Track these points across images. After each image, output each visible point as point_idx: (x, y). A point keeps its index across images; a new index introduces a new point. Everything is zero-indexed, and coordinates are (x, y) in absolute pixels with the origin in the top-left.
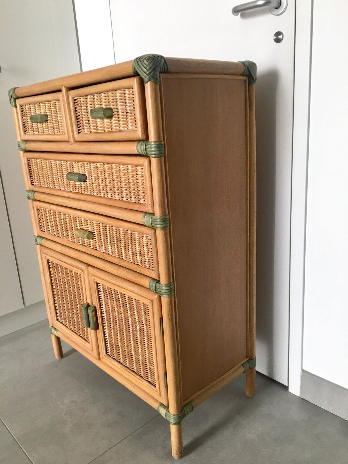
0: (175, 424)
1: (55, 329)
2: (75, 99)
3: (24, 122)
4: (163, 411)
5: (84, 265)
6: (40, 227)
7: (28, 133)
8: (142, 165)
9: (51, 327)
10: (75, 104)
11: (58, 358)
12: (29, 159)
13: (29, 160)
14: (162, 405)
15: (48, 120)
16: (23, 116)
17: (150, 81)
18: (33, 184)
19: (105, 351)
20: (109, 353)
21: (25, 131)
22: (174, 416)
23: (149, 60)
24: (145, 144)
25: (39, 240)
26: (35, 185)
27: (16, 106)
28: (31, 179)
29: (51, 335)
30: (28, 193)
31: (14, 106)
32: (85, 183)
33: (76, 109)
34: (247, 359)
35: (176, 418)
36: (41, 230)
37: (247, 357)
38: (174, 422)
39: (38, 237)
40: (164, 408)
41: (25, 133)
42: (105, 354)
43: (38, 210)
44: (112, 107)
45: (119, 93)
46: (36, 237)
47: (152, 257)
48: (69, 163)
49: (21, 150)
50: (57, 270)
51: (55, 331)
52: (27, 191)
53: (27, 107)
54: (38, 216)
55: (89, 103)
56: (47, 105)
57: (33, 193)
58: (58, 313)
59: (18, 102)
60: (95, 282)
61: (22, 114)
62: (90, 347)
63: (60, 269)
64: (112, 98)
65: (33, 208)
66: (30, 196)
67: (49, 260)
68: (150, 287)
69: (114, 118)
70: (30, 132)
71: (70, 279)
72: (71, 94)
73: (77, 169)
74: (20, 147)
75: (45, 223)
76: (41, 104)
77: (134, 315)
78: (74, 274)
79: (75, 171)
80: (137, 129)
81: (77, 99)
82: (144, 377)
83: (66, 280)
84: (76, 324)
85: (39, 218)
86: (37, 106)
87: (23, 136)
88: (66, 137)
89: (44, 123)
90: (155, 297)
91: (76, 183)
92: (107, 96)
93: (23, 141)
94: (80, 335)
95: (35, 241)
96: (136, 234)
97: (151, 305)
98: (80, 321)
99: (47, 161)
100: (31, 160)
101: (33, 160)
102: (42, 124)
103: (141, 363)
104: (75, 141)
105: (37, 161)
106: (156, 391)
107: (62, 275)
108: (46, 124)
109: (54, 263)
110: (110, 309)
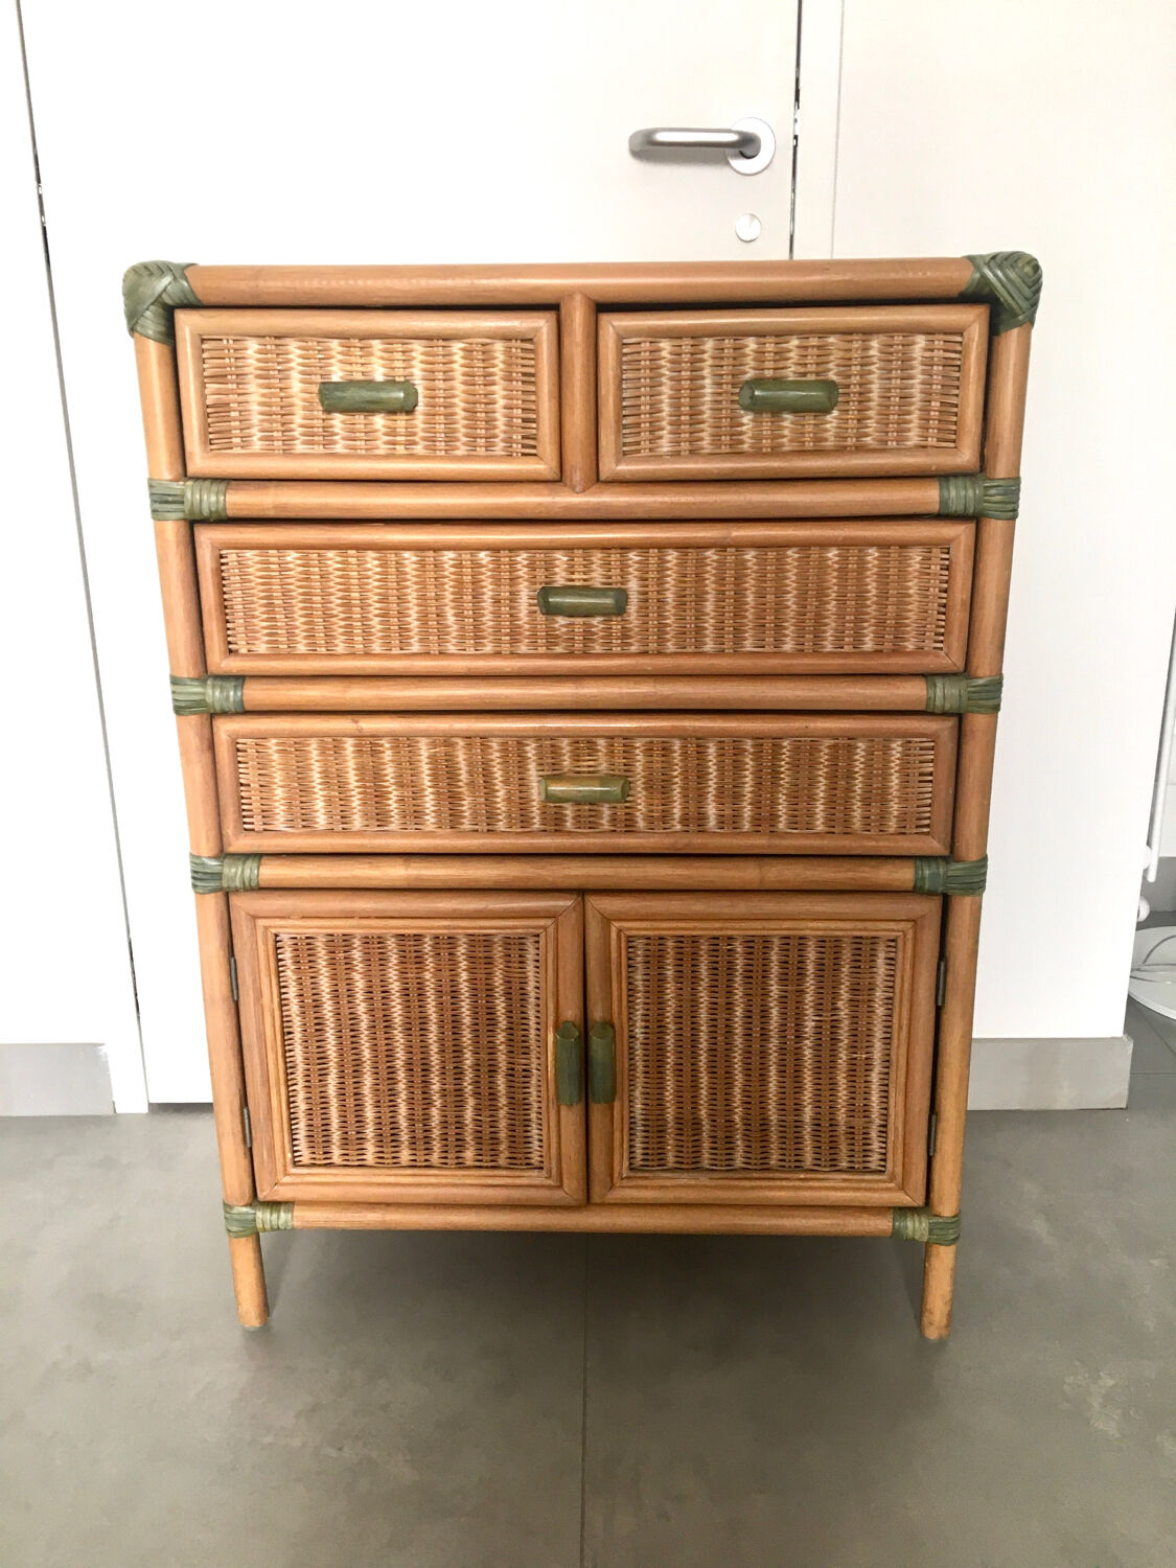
1: (274, 1205)
2: (625, 341)
3: (212, 402)
4: (916, 1227)
5: (561, 898)
6: (244, 816)
8: (946, 546)
10: (625, 358)
12: (225, 552)
13: (226, 557)
14: (902, 1211)
15: (416, 405)
16: (208, 380)
18: (232, 652)
19: (626, 1163)
20: (638, 1162)
21: (215, 441)
23: (1038, 270)
24: (979, 485)
25: (235, 873)
26: (244, 651)
27: (169, 336)
28: (227, 629)
30: (200, 690)
31: (150, 332)
32: (618, 619)
36: (246, 826)
38: (954, 1237)
39: (227, 861)
40: (915, 1214)
41: (212, 447)
42: (625, 1173)
43: (241, 750)
44: (834, 378)
45: (879, 343)
46: (210, 862)
47: (930, 795)
48: (525, 555)
49: (180, 515)
50: (332, 963)
51: (275, 1216)
52: (175, 681)
53: (253, 346)
54: (237, 774)
55: (710, 362)
56: (421, 349)
57: (230, 685)
58: (302, 1134)
59: (188, 324)
60: (623, 940)
61: (206, 374)
62: (549, 1177)
63: (357, 954)
64: (841, 354)
65: (212, 746)
66: (204, 700)
67: (278, 939)
68: (919, 885)
69: (835, 413)
70: (257, 445)
71: (428, 976)
72: (613, 324)
73: (573, 573)
74: (182, 503)
75: (281, 795)
76: (377, 345)
77: (801, 992)
78: (462, 950)
79: (560, 580)
80: (952, 445)
81: (639, 343)
82: (819, 1165)
83: (395, 986)
84: (436, 1133)
85: (242, 781)
86: (340, 349)
87: (199, 462)
88: (542, 467)
89: (382, 415)
90: (929, 908)
91: (561, 620)
92: (813, 347)
93: (196, 479)
94: (461, 1165)
95: (193, 878)
96: (860, 744)
97: (910, 935)
98: (469, 1114)
99: (371, 554)
100: (234, 556)
101: (249, 554)
102: (360, 418)
103: (807, 1130)
104: (596, 479)
105: (289, 559)
106: (884, 1182)
107: (367, 975)
108: (395, 417)
109: (320, 938)
110: (670, 1012)
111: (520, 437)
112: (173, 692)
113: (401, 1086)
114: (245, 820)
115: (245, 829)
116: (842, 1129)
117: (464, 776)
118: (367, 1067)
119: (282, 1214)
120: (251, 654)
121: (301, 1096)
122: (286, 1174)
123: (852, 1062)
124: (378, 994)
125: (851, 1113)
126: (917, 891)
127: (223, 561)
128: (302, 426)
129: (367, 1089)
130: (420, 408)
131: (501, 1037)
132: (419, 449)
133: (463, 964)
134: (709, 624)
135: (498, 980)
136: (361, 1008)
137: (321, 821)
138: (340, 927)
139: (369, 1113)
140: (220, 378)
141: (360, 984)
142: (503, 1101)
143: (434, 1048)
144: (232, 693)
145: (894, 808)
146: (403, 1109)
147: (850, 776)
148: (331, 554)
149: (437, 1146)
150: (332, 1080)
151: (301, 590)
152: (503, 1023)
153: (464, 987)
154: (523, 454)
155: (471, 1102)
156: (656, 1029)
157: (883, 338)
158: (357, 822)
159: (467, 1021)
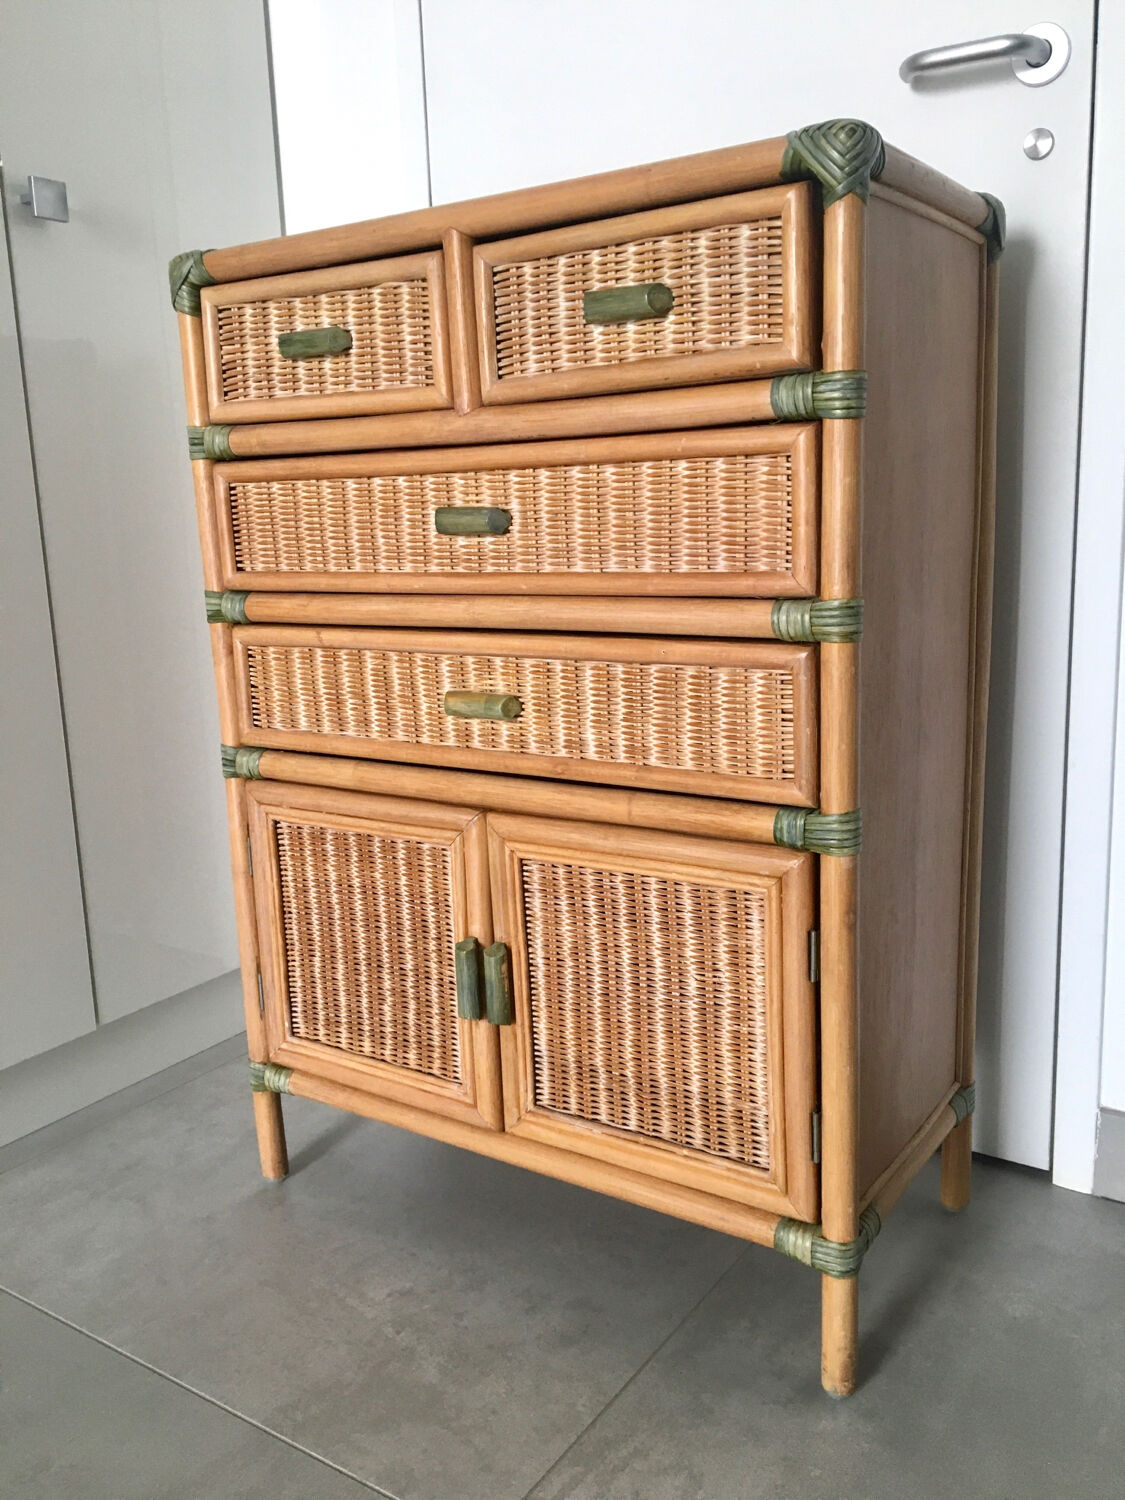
0: (844, 1274)
1: (280, 1068)
2: (495, 270)
3: (223, 361)
4: (798, 1244)
5: (469, 814)
6: (254, 713)
7: (241, 399)
8: (786, 453)
9: (257, 1065)
10: (496, 286)
11: (275, 1177)
12: (233, 485)
13: (234, 488)
14: (789, 1222)
15: (350, 348)
16: (222, 343)
17: (851, 194)
18: (240, 570)
19: (530, 1096)
20: (545, 1099)
21: (226, 394)
22: (844, 1248)
23: (854, 134)
24: (811, 381)
25: (245, 762)
26: (248, 569)
27: (197, 310)
28: (236, 550)
29: (252, 1096)
30: (217, 601)
31: (187, 309)
32: (504, 538)
33: (497, 304)
34: (957, 1086)
35: (851, 1253)
36: (256, 723)
37: (956, 1079)
38: (843, 1269)
39: (241, 751)
40: (801, 1230)
41: (226, 398)
42: (531, 1107)
43: (250, 656)
44: (668, 282)
45: (707, 239)
46: (231, 751)
47: (791, 736)
48: (432, 479)
49: (203, 455)
50: (314, 854)
51: (277, 1078)
52: (208, 594)
53: (248, 310)
54: (248, 677)
55: (563, 279)
56: (353, 298)
57: (238, 598)
58: (299, 1008)
59: (208, 298)
60: (516, 861)
61: (221, 338)
62: (465, 1094)
63: (330, 848)
64: (674, 255)
65: (231, 652)
66: (220, 611)
67: (278, 825)
68: (778, 835)
69: (672, 317)
70: (253, 393)
71: (378, 875)
72: (484, 255)
73: (467, 494)
74: (202, 444)
75: (278, 697)
76: (324, 298)
77: (681, 945)
78: (401, 854)
79: (458, 503)
80: (780, 340)
81: (508, 270)
82: (709, 1147)
83: (356, 882)
84: (388, 1029)
85: (252, 683)
86: (301, 306)
87: (219, 410)
88: (439, 395)
89: (329, 360)
90: (795, 864)
91: (461, 541)
92: (648, 251)
93: (217, 424)
94: (405, 1065)
95: (224, 765)
96: (721, 675)
97: (774, 892)
98: (411, 1016)
99: (325, 483)
100: (241, 488)
101: (250, 486)
102: (315, 364)
103: (696, 1103)
104: (480, 404)
105: (274, 490)
106: (767, 1182)
107: (338, 868)
108: (337, 360)
109: (306, 830)
110: (567, 945)
111: (423, 369)
112: (207, 604)
113: (363, 979)
114: (255, 717)
115: (256, 726)
116: (729, 1110)
117: (397, 688)
118: (340, 956)
119: (283, 1078)
120: (254, 572)
121: (298, 973)
122: (285, 1040)
123: (736, 1035)
124: (346, 887)
125: (738, 1094)
126: (777, 843)
127: (232, 492)
128: (278, 375)
129: (340, 976)
130: (353, 351)
131: (432, 945)
132: (353, 388)
133: (402, 869)
134: (578, 542)
135: (428, 890)
136: (335, 899)
137: (303, 723)
138: (318, 820)
139: (343, 999)
140: (230, 340)
141: (333, 876)
142: (435, 1010)
143: (385, 946)
144: (238, 606)
145: (759, 748)
146: (365, 1000)
147: (712, 709)
148: (300, 484)
149: (389, 1041)
150: (317, 961)
151: (282, 517)
152: (433, 933)
153: (404, 891)
154: (427, 385)
155: (412, 1005)
156: (555, 962)
157: (709, 233)
158: (327, 727)
159: (407, 924)
